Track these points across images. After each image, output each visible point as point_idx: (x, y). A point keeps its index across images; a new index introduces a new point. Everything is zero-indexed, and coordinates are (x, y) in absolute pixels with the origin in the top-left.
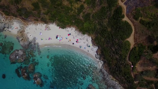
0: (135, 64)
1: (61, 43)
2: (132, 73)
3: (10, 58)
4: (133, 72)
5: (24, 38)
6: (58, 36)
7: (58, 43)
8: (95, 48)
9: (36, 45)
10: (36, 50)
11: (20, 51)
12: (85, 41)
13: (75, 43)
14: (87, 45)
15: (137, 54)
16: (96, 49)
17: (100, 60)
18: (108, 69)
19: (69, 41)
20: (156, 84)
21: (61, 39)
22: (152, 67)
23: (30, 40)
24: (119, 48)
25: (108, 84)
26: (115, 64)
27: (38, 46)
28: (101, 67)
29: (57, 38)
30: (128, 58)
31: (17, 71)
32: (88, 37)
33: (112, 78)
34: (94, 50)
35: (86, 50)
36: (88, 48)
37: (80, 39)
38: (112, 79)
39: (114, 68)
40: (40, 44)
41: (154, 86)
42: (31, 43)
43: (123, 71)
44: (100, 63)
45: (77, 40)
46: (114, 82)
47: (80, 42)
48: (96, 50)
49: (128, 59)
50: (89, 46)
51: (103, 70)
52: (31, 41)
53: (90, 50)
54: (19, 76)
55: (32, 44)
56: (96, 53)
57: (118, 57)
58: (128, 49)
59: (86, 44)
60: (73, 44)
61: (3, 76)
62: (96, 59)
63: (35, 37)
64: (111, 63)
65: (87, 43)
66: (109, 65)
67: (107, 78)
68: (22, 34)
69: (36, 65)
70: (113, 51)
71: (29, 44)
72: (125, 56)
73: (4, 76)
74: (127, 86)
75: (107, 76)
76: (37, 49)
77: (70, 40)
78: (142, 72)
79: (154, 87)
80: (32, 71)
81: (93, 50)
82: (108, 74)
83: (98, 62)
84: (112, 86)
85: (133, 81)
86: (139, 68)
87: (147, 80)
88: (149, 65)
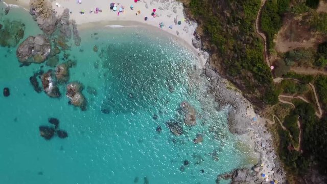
0: (272, 36)
1: (121, 19)
2: (267, 58)
3: (18, 52)
4: (269, 57)
5: (46, 10)
6: (113, 4)
7: (115, 19)
8: (190, 26)
9: (71, 26)
10: (70, 35)
11: (37, 38)
12: (170, 11)
13: (150, 17)
14: (175, 21)
15: (276, 11)
16: (193, 27)
17: (202, 51)
18: (219, 65)
19: (136, 14)
20: (318, 81)
21: (121, 10)
22: (308, 39)
23: (57, 15)
24: (239, 6)
25: (219, 98)
26: (232, 48)
27: (74, 26)
28: (204, 64)
29: (112, 8)
30: (257, 25)
31: (33, 80)
32: (177, 3)
33: (228, 85)
34: (190, 30)
35: (173, 32)
36: (176, 28)
37: (160, 9)
38: (228, 88)
39: (232, 55)
40: (78, 23)
41: (314, 88)
42: (60, 20)
43: (249, 57)
44: (202, 56)
45: (154, 10)
46: (232, 93)
47: (159, 15)
48: (194, 30)
49: (257, 28)
50: (179, 23)
51: (208, 69)
52: (60, 17)
53: (181, 32)
54: (38, 90)
55: (62, 23)
56: (193, 37)
57: (237, 28)
58: (256, 3)
59: (172, 19)
60: (146, 19)
61: (6, 90)
62: (195, 48)
63: (68, 8)
64: (223, 47)
65: (174, 16)
66: (220, 53)
67: (218, 87)
68: (42, 3)
69: (71, 67)
70: (227, 17)
71: (56, 24)
72: (252, 22)
73: (7, 92)
74: (258, 94)
75: (218, 81)
76: (72, 33)
77: (139, 12)
78: (287, 55)
79: (315, 91)
80: (64, 78)
81: (187, 31)
82: (220, 77)
83: (199, 55)
84: (229, 102)
85: (271, 76)
86: (281, 45)
87: (300, 75)
88: (301, 37)
